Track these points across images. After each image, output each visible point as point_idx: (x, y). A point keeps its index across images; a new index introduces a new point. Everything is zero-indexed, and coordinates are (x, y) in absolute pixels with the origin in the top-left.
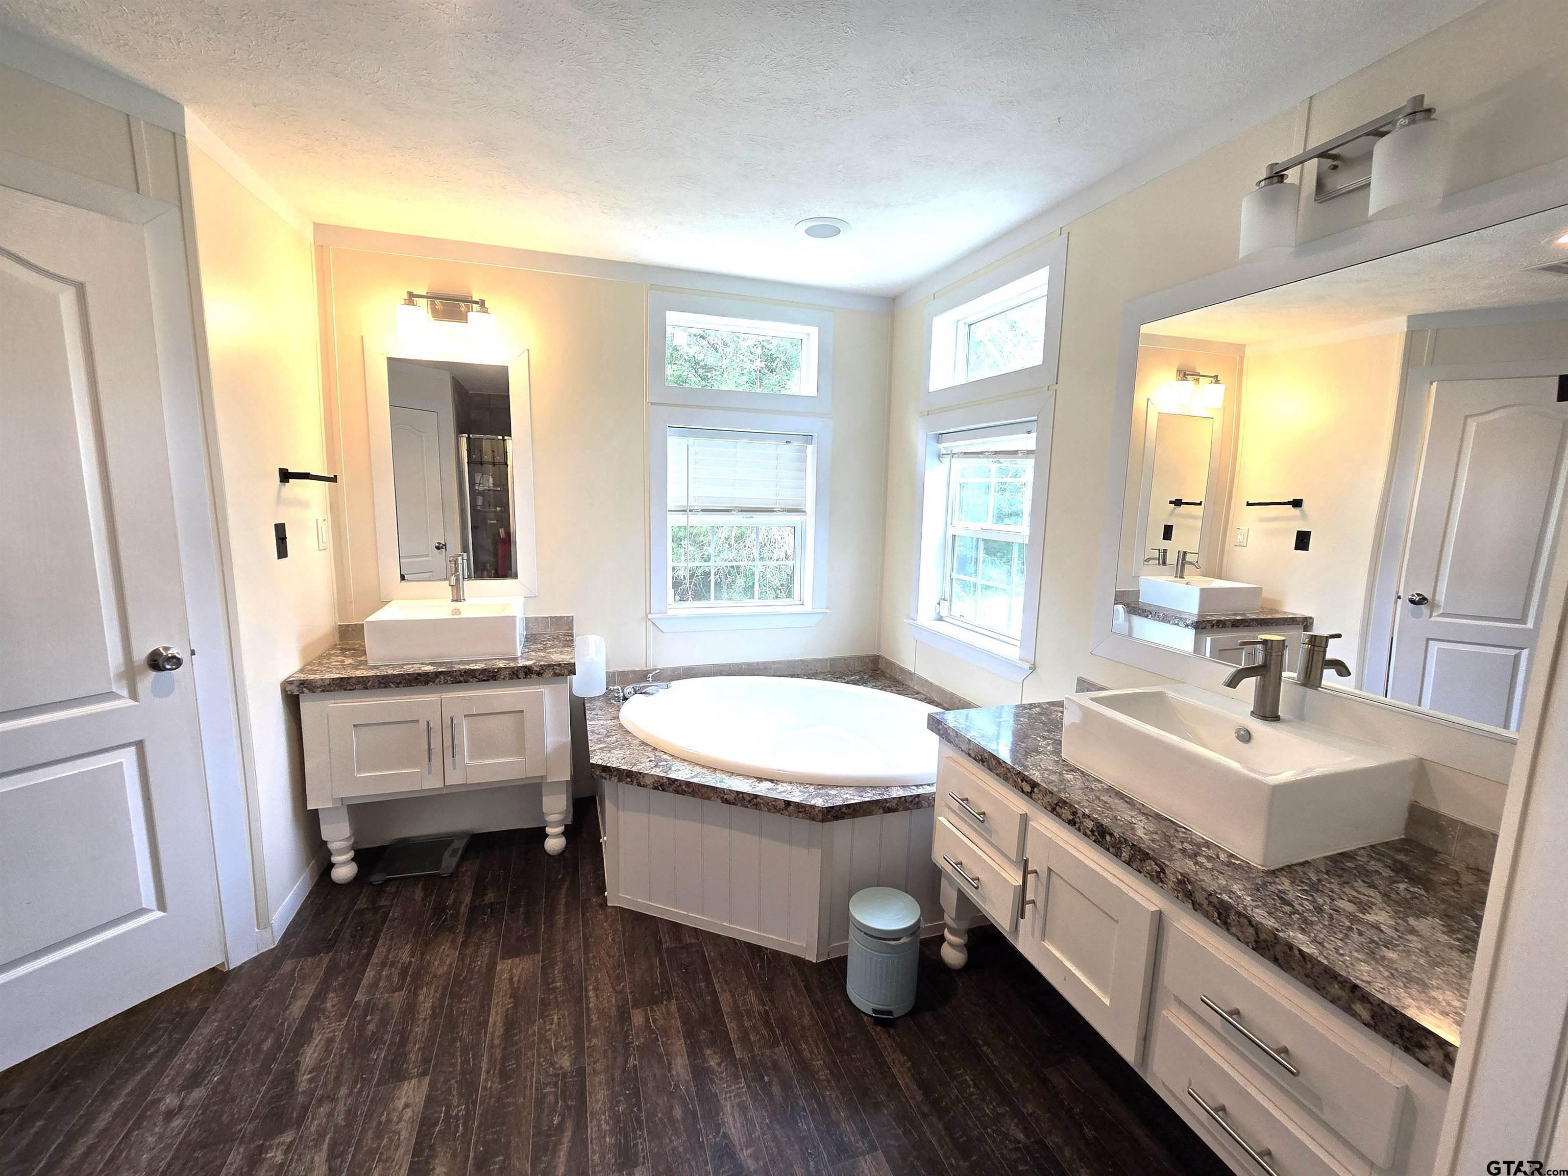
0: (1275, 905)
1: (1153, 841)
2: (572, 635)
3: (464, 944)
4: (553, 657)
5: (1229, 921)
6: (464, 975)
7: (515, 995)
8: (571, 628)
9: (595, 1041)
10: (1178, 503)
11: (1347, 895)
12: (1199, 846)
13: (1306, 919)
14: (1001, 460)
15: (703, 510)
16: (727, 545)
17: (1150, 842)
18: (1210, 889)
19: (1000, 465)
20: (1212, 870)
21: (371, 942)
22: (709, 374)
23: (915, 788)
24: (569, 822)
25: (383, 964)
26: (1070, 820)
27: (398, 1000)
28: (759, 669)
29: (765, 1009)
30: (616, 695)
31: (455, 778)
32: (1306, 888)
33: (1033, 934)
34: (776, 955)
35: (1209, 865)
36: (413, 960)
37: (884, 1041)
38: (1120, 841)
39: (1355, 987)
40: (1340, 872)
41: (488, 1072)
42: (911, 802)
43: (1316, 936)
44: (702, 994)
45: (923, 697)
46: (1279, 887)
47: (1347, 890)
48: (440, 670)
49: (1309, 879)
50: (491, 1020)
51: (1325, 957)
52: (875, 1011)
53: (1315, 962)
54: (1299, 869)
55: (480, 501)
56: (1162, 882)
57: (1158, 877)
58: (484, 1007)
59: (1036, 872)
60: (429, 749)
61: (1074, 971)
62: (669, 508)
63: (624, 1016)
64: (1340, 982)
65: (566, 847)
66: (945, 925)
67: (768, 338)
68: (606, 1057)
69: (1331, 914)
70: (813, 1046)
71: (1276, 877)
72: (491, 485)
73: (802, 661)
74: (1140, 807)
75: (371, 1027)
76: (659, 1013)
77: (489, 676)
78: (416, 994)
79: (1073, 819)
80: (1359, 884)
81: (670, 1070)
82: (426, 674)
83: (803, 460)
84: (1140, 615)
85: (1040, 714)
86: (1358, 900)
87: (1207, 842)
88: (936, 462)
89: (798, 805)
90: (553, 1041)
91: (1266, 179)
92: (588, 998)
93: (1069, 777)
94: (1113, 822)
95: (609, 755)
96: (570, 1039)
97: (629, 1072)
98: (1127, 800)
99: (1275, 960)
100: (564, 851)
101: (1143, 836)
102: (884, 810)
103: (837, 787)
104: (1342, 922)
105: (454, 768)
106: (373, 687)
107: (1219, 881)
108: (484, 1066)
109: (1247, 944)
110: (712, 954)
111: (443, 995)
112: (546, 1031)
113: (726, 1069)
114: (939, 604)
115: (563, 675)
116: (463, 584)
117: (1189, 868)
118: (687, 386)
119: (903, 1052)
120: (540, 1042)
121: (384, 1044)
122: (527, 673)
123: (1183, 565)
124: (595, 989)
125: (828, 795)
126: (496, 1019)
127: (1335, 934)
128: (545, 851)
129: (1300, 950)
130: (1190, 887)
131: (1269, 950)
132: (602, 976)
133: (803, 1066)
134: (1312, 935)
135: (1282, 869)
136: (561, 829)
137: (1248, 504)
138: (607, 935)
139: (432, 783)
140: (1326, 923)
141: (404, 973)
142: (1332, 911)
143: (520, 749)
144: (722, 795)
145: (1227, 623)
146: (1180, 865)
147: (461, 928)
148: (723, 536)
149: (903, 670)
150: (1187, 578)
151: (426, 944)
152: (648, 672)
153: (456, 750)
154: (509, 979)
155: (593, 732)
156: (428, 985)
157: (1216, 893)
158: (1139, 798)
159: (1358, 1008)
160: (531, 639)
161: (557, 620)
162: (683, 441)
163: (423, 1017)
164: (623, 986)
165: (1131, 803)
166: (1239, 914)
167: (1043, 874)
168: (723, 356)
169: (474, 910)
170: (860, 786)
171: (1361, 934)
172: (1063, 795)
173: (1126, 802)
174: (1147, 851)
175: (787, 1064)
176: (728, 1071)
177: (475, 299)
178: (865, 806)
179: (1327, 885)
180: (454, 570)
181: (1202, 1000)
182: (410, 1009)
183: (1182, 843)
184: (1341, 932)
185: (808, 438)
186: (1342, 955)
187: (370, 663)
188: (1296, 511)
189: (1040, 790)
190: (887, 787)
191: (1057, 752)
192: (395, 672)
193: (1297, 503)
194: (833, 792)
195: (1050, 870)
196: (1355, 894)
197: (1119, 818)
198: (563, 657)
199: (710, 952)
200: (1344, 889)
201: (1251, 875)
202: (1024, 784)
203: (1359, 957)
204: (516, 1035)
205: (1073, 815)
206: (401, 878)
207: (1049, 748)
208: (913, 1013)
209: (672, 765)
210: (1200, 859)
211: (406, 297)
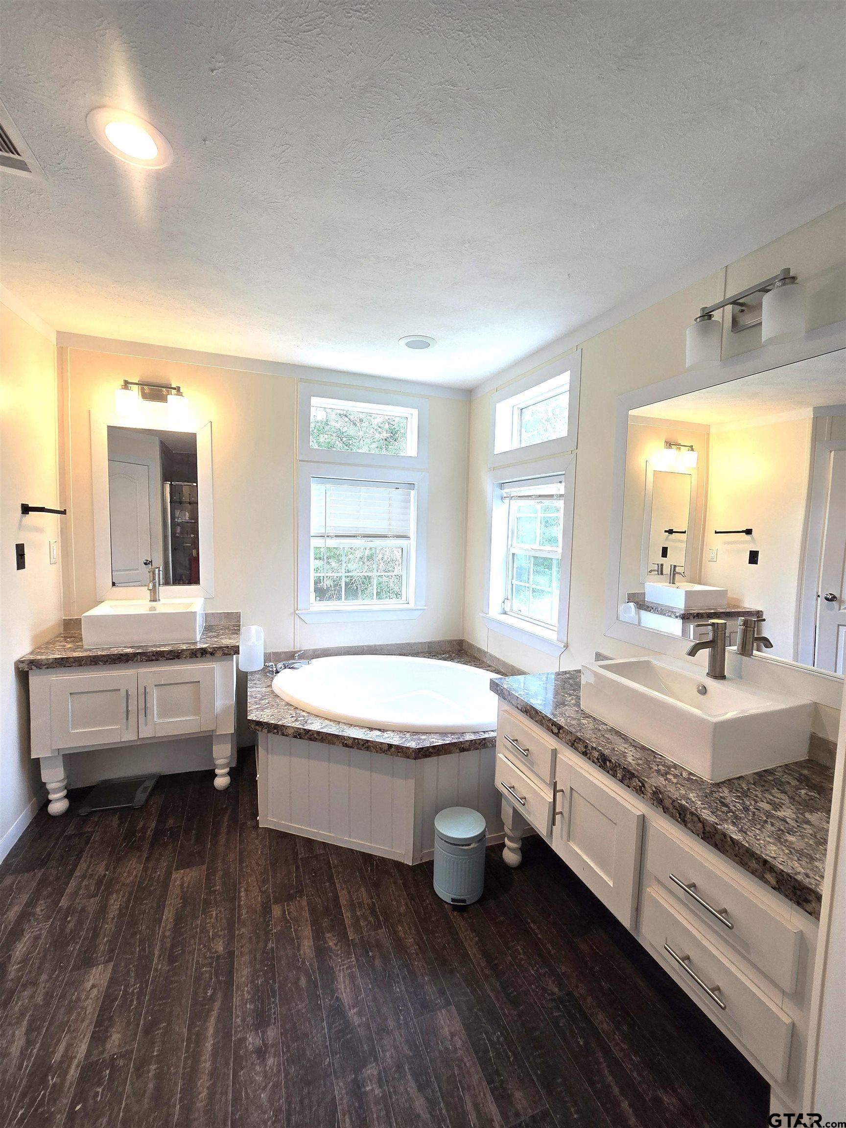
0: (717, 807)
1: (638, 765)
2: (239, 626)
3: (148, 859)
4: (223, 641)
5: (686, 819)
6: (146, 882)
7: (184, 898)
8: (239, 621)
9: (243, 930)
10: (671, 532)
11: (766, 798)
12: (669, 767)
13: (737, 816)
14: (542, 501)
15: (336, 536)
16: (362, 563)
17: (636, 765)
18: (674, 797)
19: (542, 504)
20: (676, 783)
21: (75, 860)
22: (351, 442)
23: (482, 733)
24: (234, 765)
25: (84, 877)
26: (583, 752)
27: (92, 905)
28: (377, 650)
29: (373, 902)
30: (271, 669)
31: (146, 732)
32: (739, 794)
33: (562, 838)
34: (383, 860)
35: (675, 781)
36: (107, 873)
37: (459, 922)
38: (616, 765)
39: (765, 862)
40: (763, 783)
41: (159, 957)
42: (480, 743)
43: (742, 828)
44: (326, 892)
45: (493, 669)
46: (721, 795)
47: (767, 795)
48: (138, 651)
49: (742, 788)
50: (164, 917)
51: (747, 841)
52: (453, 900)
53: (740, 845)
54: (736, 781)
55: (178, 530)
56: (643, 793)
57: (641, 790)
58: (160, 908)
59: (562, 791)
60: (128, 711)
61: (589, 863)
62: (311, 535)
63: (266, 910)
64: (756, 859)
65: (230, 784)
66: (505, 835)
67: (392, 417)
68: (251, 942)
69: (754, 812)
70: (407, 929)
71: (719, 788)
72: (188, 519)
73: (408, 644)
74: (632, 741)
75: (71, 926)
76: (293, 907)
77: (175, 656)
78: (107, 900)
79: (586, 751)
80: (775, 791)
81: (299, 950)
82: (127, 655)
83: (408, 501)
84: (645, 610)
85: (569, 678)
86: (773, 802)
87: (675, 764)
88: (500, 501)
89: (398, 747)
90: (211, 931)
91: (700, 317)
92: (240, 897)
93: (584, 721)
94: (612, 752)
95: (262, 713)
96: (224, 929)
97: (267, 953)
98: (623, 737)
99: (716, 846)
100: (228, 787)
101: (631, 761)
102: (459, 750)
103: (427, 733)
104: (761, 817)
105: (146, 725)
106: (86, 665)
107: (681, 792)
108: (157, 953)
109: (698, 835)
110: (336, 862)
111: (129, 900)
112: (206, 924)
113: (341, 948)
114: (504, 602)
115: (230, 655)
116: (159, 589)
117: (661, 783)
118: (334, 449)
119: (473, 930)
120: (201, 932)
121: (80, 938)
122: (203, 652)
123: (674, 575)
124: (246, 890)
125: (420, 739)
126: (168, 915)
127: (756, 825)
128: (215, 787)
129: (731, 837)
130: (661, 796)
131: (712, 838)
132: (252, 880)
133: (399, 945)
134: (740, 826)
135: (724, 782)
136: (227, 770)
137: (716, 532)
138: (257, 849)
139: (129, 736)
140: (750, 818)
141: (99, 883)
142: (755, 810)
143: (197, 710)
144: (343, 741)
145: (705, 615)
146: (655, 781)
147: (146, 847)
148: (359, 556)
149: (480, 650)
150: (677, 584)
151: (119, 860)
152: (295, 652)
153: (148, 711)
154: (180, 885)
155: (251, 696)
156: (117, 892)
157: (678, 799)
158: (631, 735)
159: (768, 876)
160: (208, 629)
161: (228, 615)
162: (322, 487)
163: (112, 916)
164: (267, 888)
165: (625, 738)
166: (692, 814)
167: (568, 792)
168: (360, 429)
169: (158, 833)
170: (443, 733)
171: (772, 825)
172: (578, 734)
173: (622, 738)
174: (633, 772)
175: (387, 943)
176: (343, 949)
177: (173, 386)
178: (446, 747)
179: (754, 792)
180: (152, 578)
181: (670, 878)
182: (103, 910)
183: (658, 765)
184: (759, 824)
185: (411, 486)
186: (758, 840)
187: (85, 647)
188: (748, 537)
189: (564, 731)
190: (463, 733)
191: (578, 705)
192: (103, 653)
193: (749, 532)
194: (423, 737)
195: (572, 789)
196: (771, 798)
197: (616, 749)
198: (230, 641)
199: (334, 861)
200: (764, 795)
201: (703, 787)
202: (553, 727)
203: (770, 841)
204: (183, 927)
205: (586, 748)
206: (103, 810)
207: (572, 702)
208: (481, 901)
209: (308, 720)
210: (669, 776)
211: (123, 383)
